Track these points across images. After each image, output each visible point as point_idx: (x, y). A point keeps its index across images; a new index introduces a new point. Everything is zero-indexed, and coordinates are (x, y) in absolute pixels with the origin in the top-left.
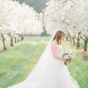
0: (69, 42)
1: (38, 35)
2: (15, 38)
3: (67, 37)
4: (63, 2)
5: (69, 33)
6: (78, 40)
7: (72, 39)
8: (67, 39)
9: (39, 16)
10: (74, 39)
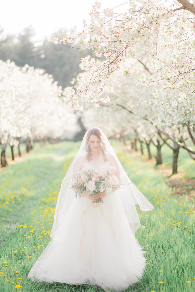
0: (139, 153)
1: (67, 140)
2: (12, 147)
3: (133, 141)
4: (109, 63)
5: (136, 131)
6: (159, 147)
7: (144, 146)
8: (134, 146)
9: (62, 95)
10: (148, 145)
